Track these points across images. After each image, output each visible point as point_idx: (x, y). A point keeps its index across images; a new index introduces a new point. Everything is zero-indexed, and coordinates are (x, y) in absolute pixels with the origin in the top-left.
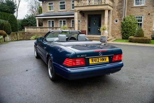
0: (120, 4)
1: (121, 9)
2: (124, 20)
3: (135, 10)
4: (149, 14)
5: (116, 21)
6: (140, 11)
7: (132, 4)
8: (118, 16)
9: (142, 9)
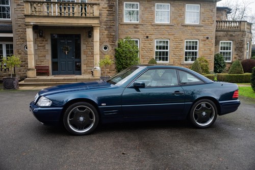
0: (111, 17)
1: (112, 27)
2: (119, 45)
3: (125, 28)
4: (147, 37)
5: (105, 48)
6: (134, 31)
7: (122, 19)
8: (108, 39)
9: (137, 28)
